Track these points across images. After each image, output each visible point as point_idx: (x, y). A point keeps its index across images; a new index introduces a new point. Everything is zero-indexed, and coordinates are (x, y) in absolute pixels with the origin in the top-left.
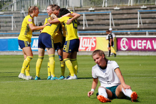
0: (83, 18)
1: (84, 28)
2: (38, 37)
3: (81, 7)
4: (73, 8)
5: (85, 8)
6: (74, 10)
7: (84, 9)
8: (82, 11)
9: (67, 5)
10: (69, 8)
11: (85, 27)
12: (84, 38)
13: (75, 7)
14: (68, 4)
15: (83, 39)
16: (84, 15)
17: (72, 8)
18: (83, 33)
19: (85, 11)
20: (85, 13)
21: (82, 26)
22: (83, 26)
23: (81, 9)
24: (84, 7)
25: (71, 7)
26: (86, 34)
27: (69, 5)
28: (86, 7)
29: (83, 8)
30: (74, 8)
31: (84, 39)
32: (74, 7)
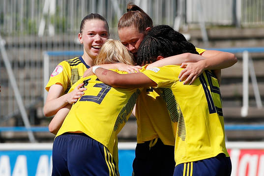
0: (241, 70)
1: (245, 112)
2: (49, 146)
3: (234, 25)
4: (203, 27)
5: (250, 27)
6: (204, 35)
7: (248, 33)
8: (239, 44)
9: (176, 15)
10: (185, 28)
11: (250, 105)
12: (243, 152)
13: (210, 26)
14: (180, 12)
15: (240, 158)
16: (246, 56)
17: (199, 30)
18: (243, 130)
19: (252, 43)
20: (250, 52)
21: (237, 103)
22: (242, 105)
23: (235, 32)
24: (246, 24)
25: (192, 26)
26: (252, 135)
27: (185, 16)
28: (254, 23)
29: (242, 28)
30: (208, 30)
31: (247, 158)
32: (206, 23)
